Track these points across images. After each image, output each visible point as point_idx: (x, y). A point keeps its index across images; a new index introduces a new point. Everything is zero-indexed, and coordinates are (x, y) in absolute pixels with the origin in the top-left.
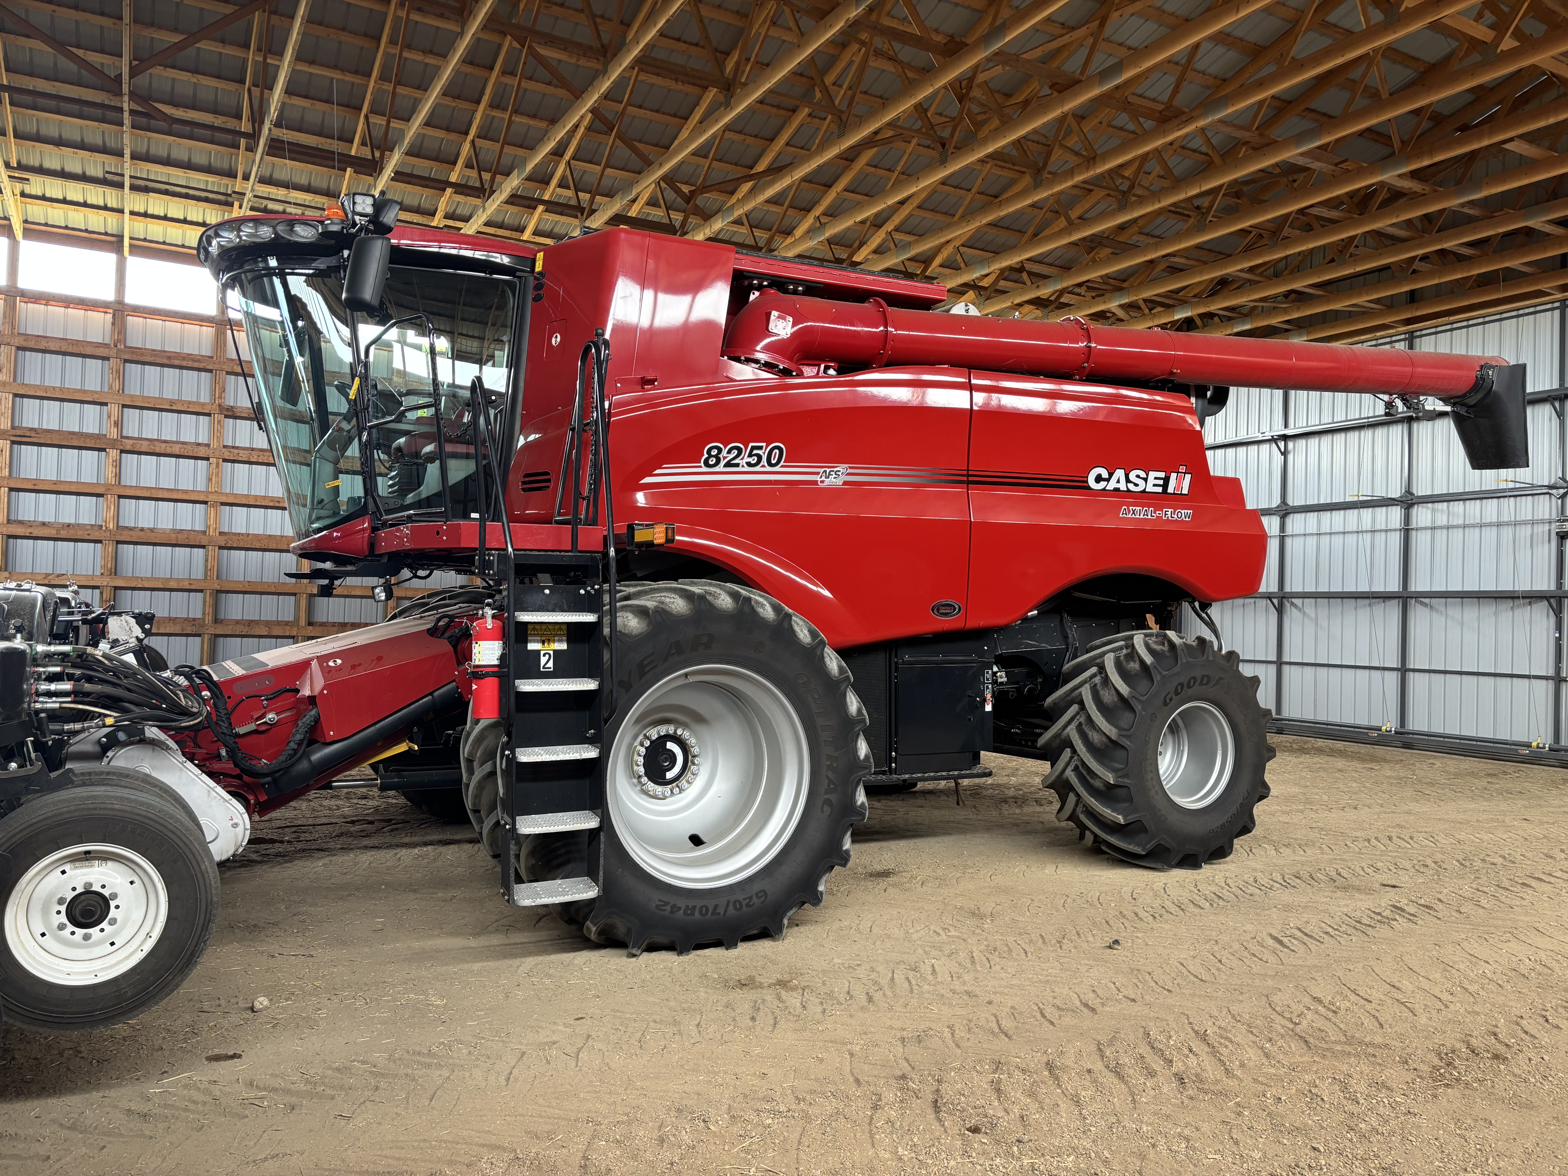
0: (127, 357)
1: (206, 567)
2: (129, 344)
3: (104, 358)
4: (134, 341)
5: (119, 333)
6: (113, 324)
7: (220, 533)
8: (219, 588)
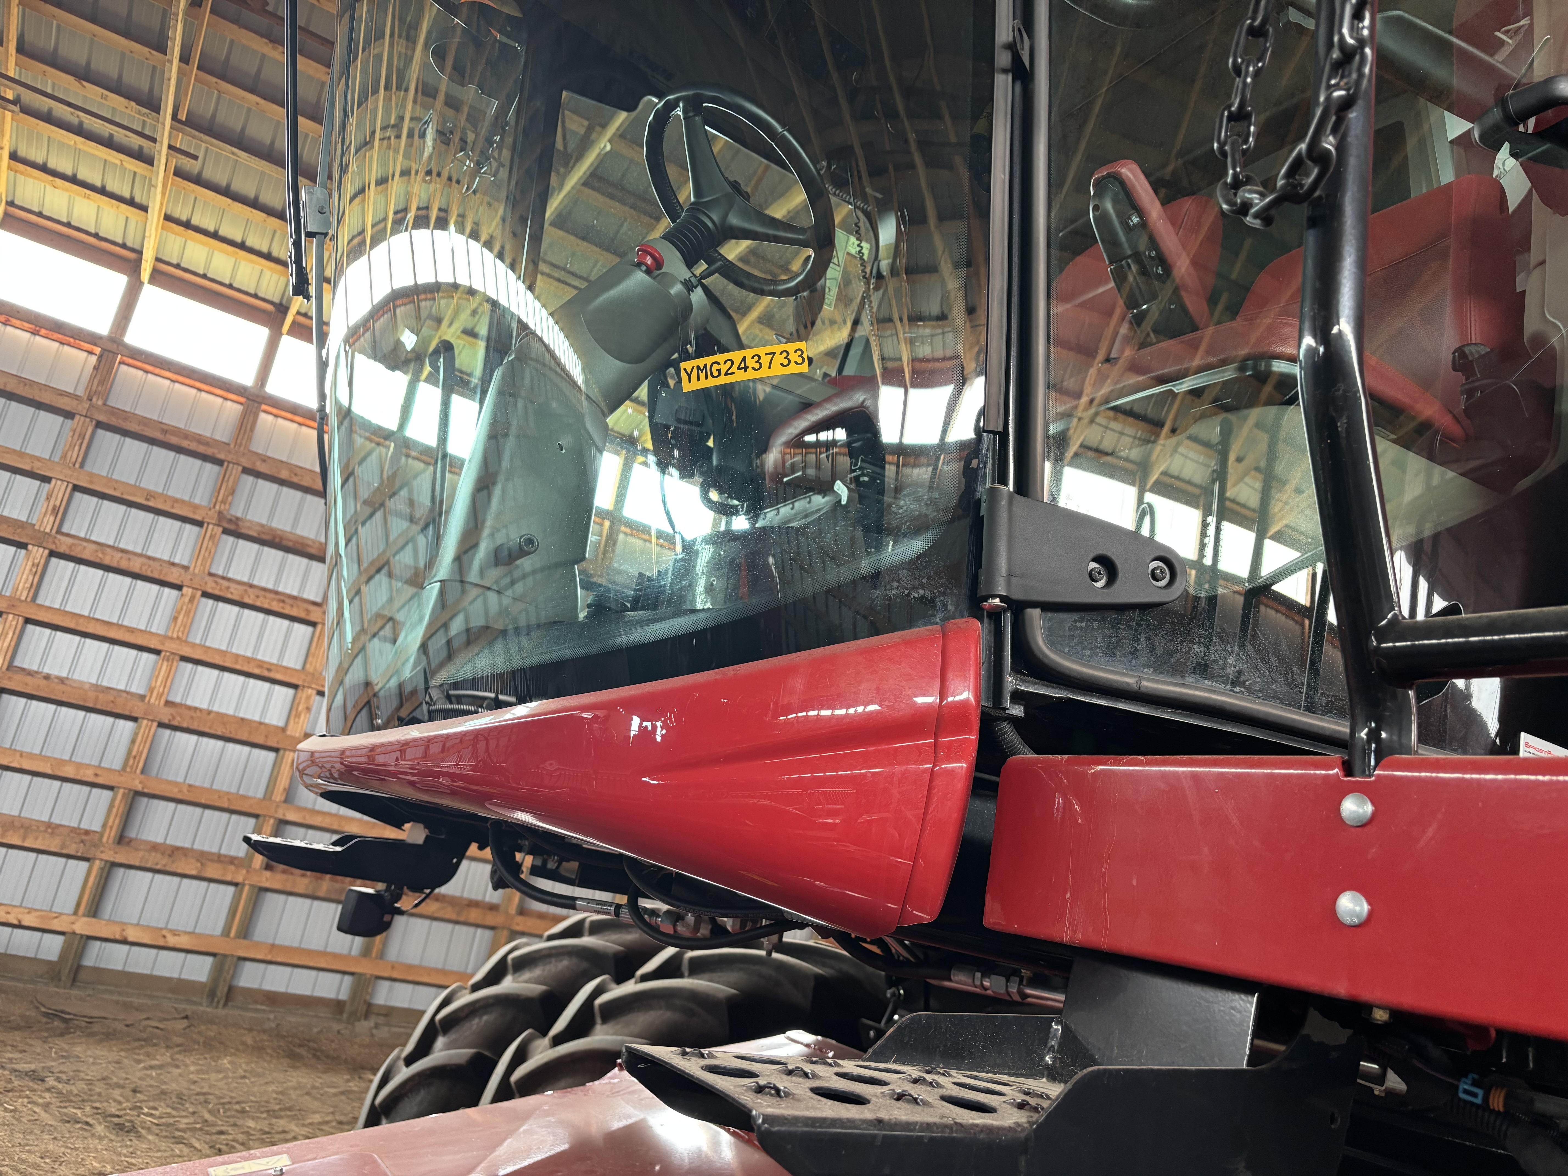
0: (102, 418)
1: (130, 751)
2: (111, 402)
3: (69, 415)
4: (120, 400)
5: (101, 382)
6: (95, 368)
7: (168, 703)
8: (139, 788)
